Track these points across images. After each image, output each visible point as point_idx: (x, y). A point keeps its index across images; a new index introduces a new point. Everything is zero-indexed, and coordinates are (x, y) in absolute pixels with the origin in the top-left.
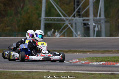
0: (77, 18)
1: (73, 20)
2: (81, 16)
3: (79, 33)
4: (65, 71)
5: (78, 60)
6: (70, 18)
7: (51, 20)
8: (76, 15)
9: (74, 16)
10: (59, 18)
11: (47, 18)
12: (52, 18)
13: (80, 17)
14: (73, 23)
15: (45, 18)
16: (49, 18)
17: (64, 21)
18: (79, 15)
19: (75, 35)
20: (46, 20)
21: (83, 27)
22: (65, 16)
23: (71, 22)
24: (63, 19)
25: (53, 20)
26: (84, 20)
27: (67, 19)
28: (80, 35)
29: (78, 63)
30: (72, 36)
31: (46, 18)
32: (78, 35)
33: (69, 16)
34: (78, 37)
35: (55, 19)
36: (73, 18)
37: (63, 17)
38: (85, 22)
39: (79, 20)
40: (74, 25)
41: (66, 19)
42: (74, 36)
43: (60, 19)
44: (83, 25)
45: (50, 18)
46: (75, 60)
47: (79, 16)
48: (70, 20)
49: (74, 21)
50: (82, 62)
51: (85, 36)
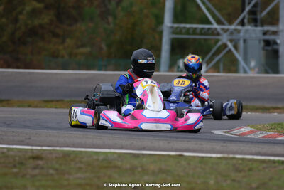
0: (249, 27)
1: (239, 32)
2: (259, 23)
3: (253, 64)
4: (219, 155)
5: (249, 129)
6: (232, 27)
7: (188, 31)
8: (246, 21)
9: (242, 23)
10: (207, 26)
11: (177, 28)
12: (188, 26)
13: (256, 26)
14: (239, 40)
15: (172, 27)
16: (182, 25)
17: (218, 34)
18: (254, 21)
19: (244, 68)
20: (174, 31)
21: (263, 49)
22: (219, 22)
23: (234, 37)
24: (216, 29)
25: (191, 31)
26: (265, 33)
27: (226, 31)
28: (257, 70)
29: (252, 136)
30: (236, 71)
31: (176, 25)
32: (251, 69)
33: (230, 23)
34: (251, 74)
35: (195, 29)
36: (239, 27)
37: (215, 26)
38: (267, 37)
39: (253, 33)
40: (241, 44)
41: (223, 29)
42: (241, 70)
43: (209, 29)
44: (262, 44)
45: (184, 28)
46: (243, 129)
47: (253, 24)
48: (232, 33)
49: (242, 34)
50: (261, 134)
51: (267, 72)
